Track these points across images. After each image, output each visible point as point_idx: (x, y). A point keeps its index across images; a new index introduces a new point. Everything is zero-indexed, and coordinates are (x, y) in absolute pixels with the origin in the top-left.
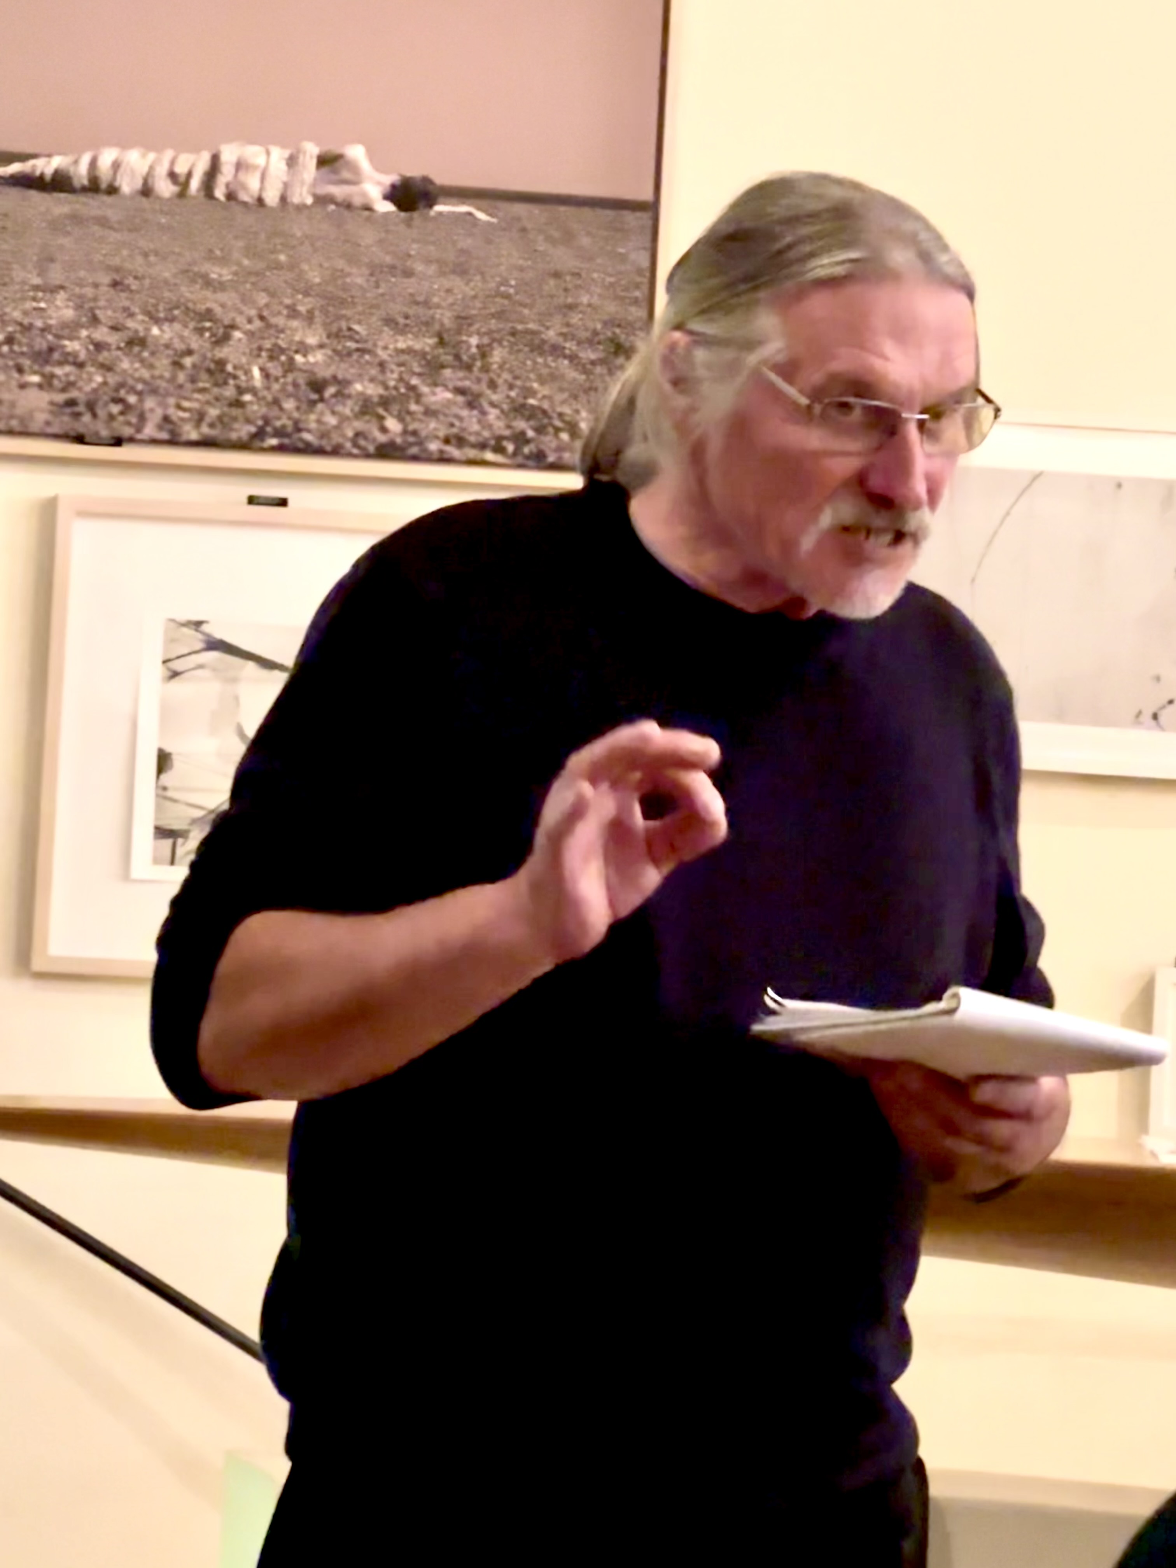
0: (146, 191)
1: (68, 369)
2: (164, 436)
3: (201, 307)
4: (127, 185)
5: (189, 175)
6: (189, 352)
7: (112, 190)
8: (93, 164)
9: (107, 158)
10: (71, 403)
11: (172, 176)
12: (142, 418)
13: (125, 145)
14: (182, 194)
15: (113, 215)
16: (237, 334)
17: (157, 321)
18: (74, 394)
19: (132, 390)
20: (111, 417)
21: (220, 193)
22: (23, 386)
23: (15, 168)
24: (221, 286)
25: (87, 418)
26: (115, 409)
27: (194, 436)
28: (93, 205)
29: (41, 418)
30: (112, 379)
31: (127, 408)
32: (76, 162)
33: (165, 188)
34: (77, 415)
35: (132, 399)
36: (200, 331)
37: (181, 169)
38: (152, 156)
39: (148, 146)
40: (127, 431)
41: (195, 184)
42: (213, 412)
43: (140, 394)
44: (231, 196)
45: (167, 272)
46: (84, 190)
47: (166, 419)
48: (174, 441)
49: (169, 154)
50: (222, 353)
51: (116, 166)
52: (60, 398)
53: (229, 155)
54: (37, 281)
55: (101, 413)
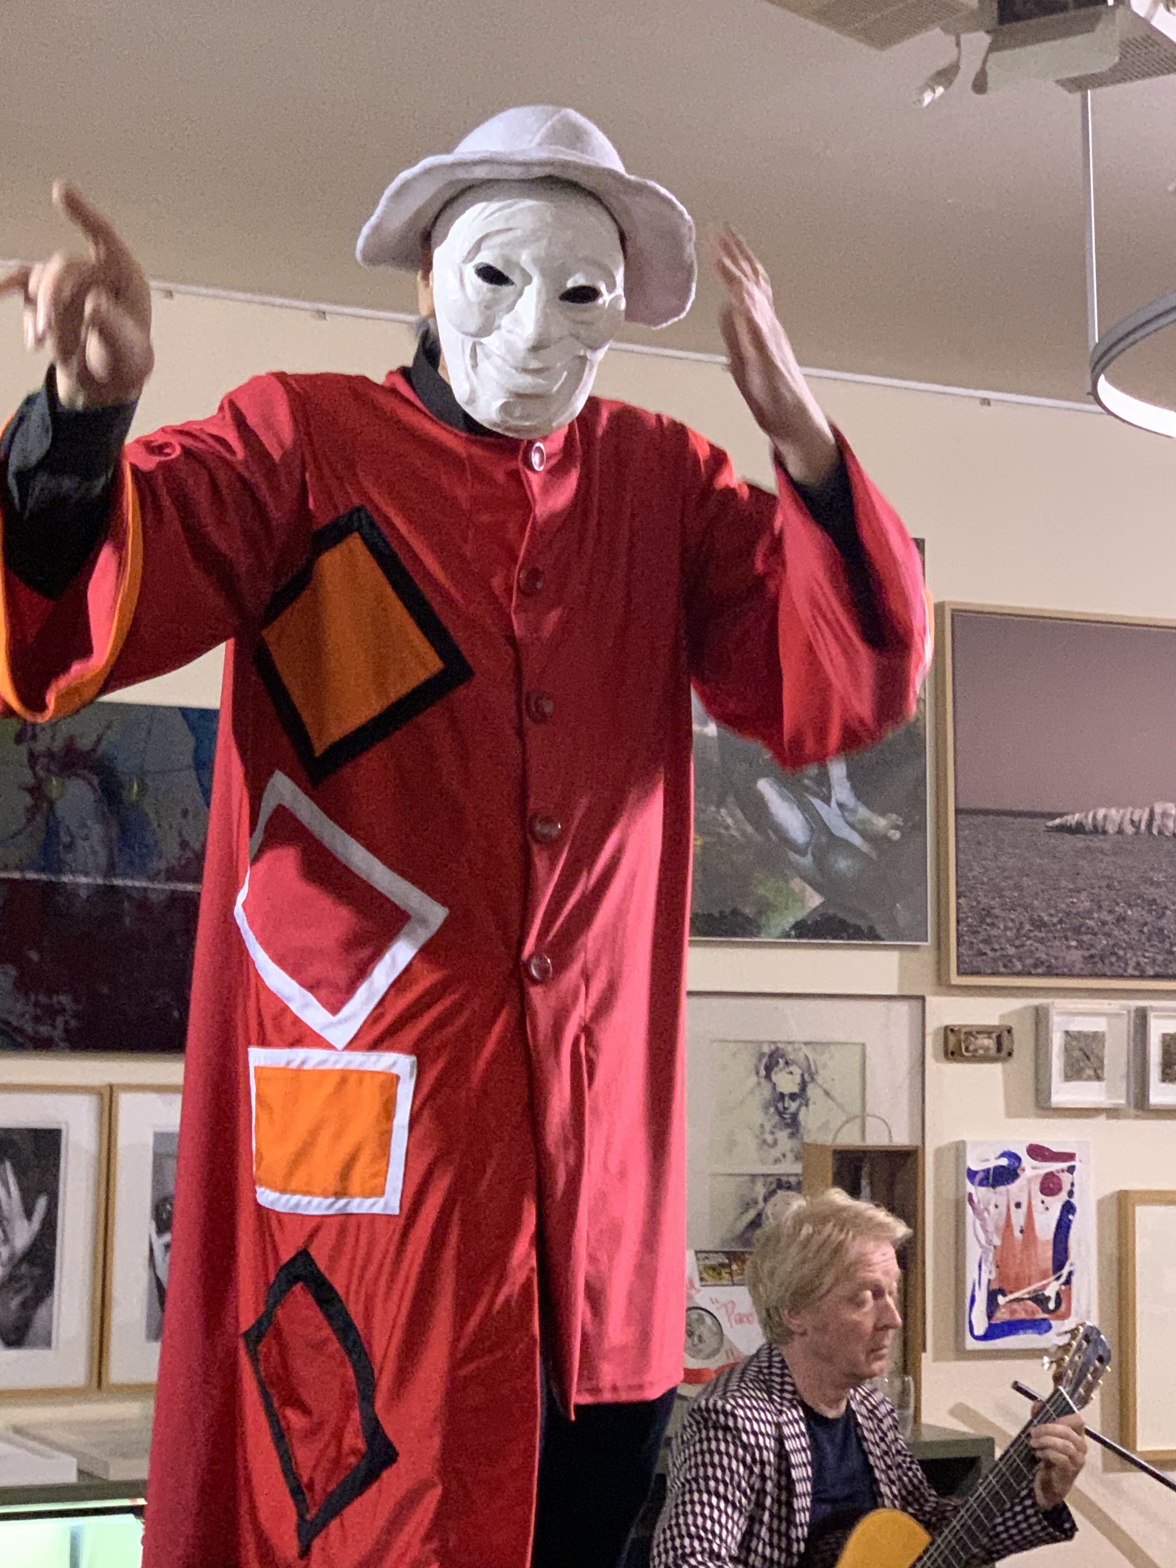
0: (1120, 831)
1: (1089, 936)
2: (1137, 973)
3: (1151, 897)
4: (1111, 829)
5: (1140, 821)
6: (1145, 924)
7: (1104, 832)
8: (1094, 818)
9: (1101, 813)
10: (1092, 956)
11: (1132, 822)
12: (1127, 964)
13: (1109, 807)
14: (1137, 833)
15: (1107, 846)
16: (1168, 912)
17: (1130, 906)
18: (1093, 951)
19: (1121, 948)
20: (1112, 964)
21: (1155, 831)
22: (1069, 947)
23: (1058, 821)
24: (1158, 885)
25: (1100, 965)
26: (1113, 959)
27: (1151, 973)
28: (1097, 842)
29: (1079, 966)
30: (1111, 942)
31: (1119, 958)
32: (1086, 817)
33: (1129, 830)
34: (1095, 963)
35: (1121, 953)
36: (1150, 911)
37: (1136, 818)
38: (1121, 811)
39: (1119, 805)
40: (1121, 971)
41: (1143, 827)
42: (1160, 958)
43: (1124, 949)
44: (1160, 832)
45: (1133, 877)
46: (1091, 832)
47: (1138, 964)
48: (1142, 976)
49: (1130, 809)
50: (1163, 922)
51: (1105, 817)
52: (1087, 954)
53: (1158, 809)
54: (1071, 886)
55: (1106, 961)
